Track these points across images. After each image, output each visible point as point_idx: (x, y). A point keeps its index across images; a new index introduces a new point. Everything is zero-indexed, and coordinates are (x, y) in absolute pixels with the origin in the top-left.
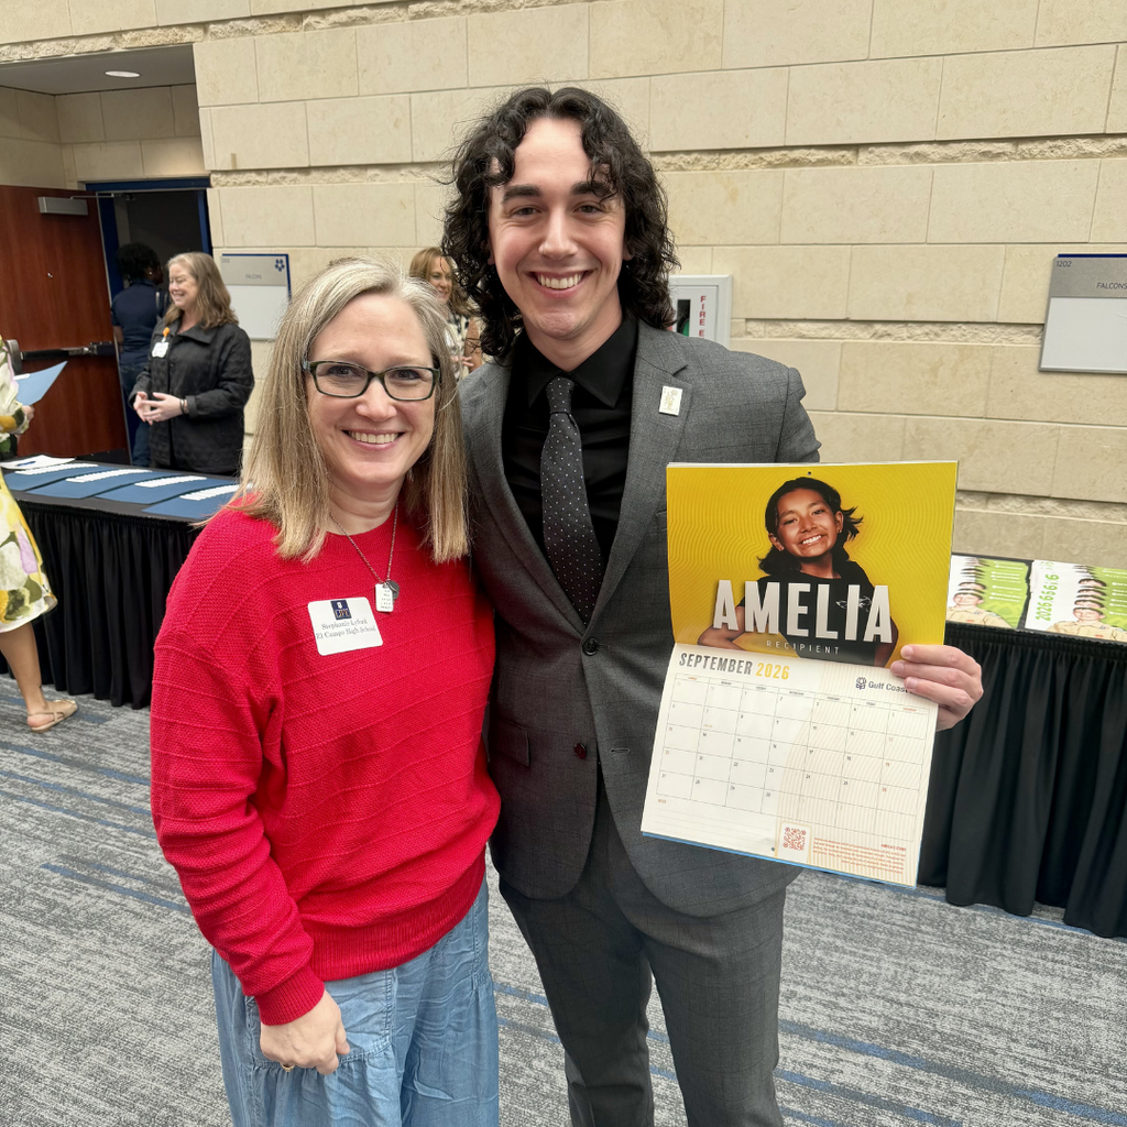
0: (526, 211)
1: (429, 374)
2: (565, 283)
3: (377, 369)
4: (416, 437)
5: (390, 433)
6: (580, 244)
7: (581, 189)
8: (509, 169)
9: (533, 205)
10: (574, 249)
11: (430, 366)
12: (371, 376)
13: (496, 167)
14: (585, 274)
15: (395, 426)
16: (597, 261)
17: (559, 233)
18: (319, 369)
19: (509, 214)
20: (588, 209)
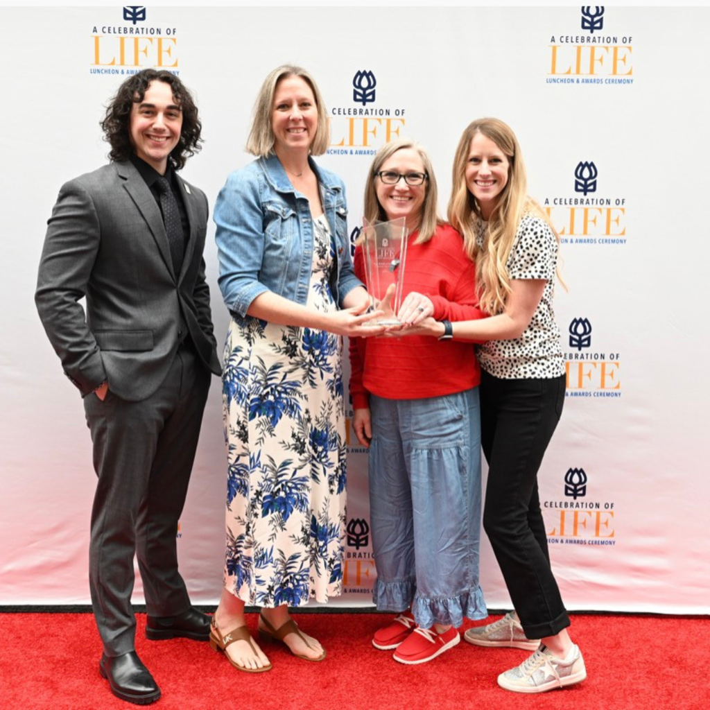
0: (147, 112)
1: (422, 176)
2: (161, 140)
3: (402, 174)
4: (417, 200)
5: (406, 197)
6: (168, 127)
7: (170, 107)
8: (142, 97)
9: (151, 111)
10: (166, 128)
11: (424, 172)
12: (401, 176)
13: (137, 95)
14: (168, 138)
15: (408, 194)
16: (173, 133)
17: (160, 121)
18: (383, 174)
19: (141, 112)
20: (171, 114)
